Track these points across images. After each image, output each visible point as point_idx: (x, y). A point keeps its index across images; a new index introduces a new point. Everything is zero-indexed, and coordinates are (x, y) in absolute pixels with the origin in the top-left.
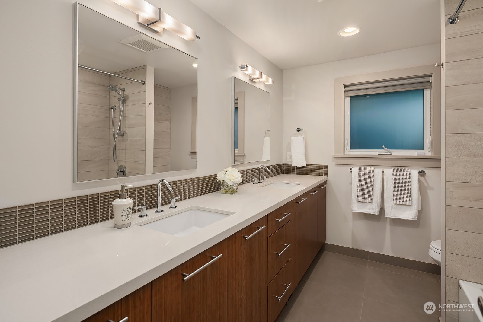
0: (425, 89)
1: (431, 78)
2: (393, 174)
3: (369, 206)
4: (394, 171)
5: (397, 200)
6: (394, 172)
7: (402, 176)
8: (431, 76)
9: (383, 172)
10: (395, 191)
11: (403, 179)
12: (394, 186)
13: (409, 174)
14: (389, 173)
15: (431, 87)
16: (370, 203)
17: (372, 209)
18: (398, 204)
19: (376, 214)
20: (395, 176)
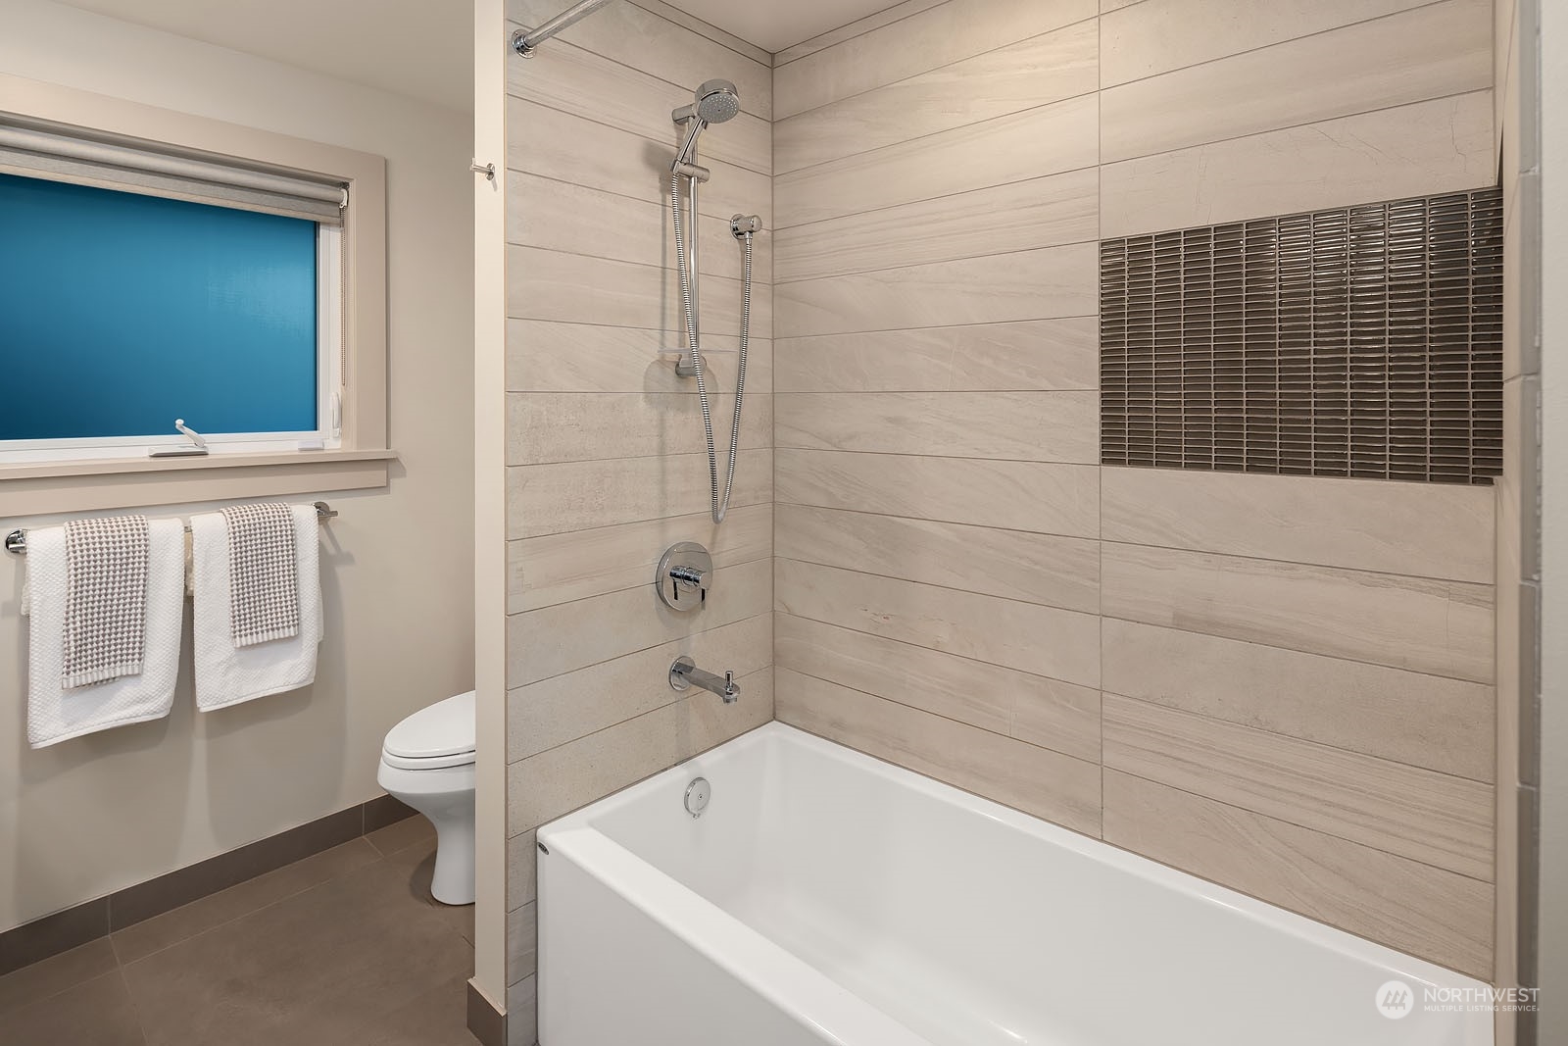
0: (325, 223)
1: (344, 191)
2: (231, 530)
3: (127, 691)
4: (235, 519)
5: (248, 631)
6: (236, 524)
7: (266, 533)
8: (345, 185)
9: (188, 530)
10: (239, 599)
11: (269, 545)
12: (237, 580)
13: (288, 522)
14: (212, 526)
15: (342, 224)
16: (130, 680)
17: (142, 700)
18: (253, 646)
19: (161, 716)
20: (238, 539)
